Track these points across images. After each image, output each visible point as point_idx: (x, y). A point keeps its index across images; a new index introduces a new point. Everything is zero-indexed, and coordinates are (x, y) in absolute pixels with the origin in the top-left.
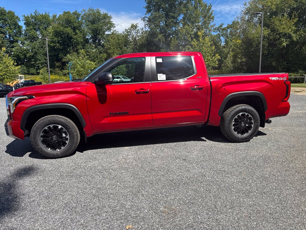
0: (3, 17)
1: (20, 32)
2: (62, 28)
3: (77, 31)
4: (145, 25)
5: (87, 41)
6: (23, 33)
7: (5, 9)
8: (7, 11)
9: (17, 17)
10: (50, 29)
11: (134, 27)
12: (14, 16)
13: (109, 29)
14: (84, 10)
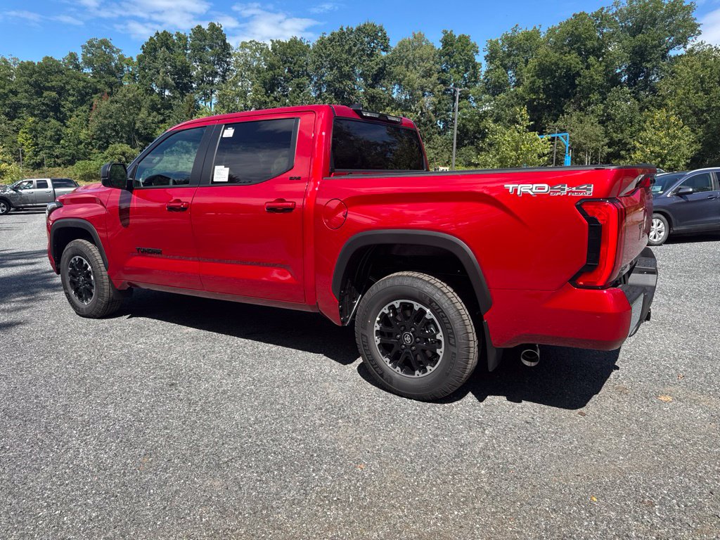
0: (447, 50)
1: (475, 75)
3: (592, 59)
5: (614, 81)
6: (482, 78)
7: (454, 33)
8: (457, 37)
9: (474, 46)
10: (533, 63)
12: (468, 45)
14: (616, 4)
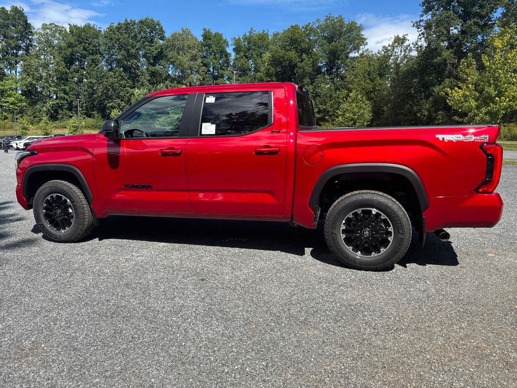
0: (207, 42)
1: (227, 62)
2: (282, 53)
3: (304, 56)
4: (420, 35)
5: (318, 71)
6: (232, 63)
7: (211, 31)
8: (213, 34)
9: (225, 41)
10: (267, 55)
11: (399, 41)
12: (221, 40)
13: (356, 48)
14: (318, 21)
